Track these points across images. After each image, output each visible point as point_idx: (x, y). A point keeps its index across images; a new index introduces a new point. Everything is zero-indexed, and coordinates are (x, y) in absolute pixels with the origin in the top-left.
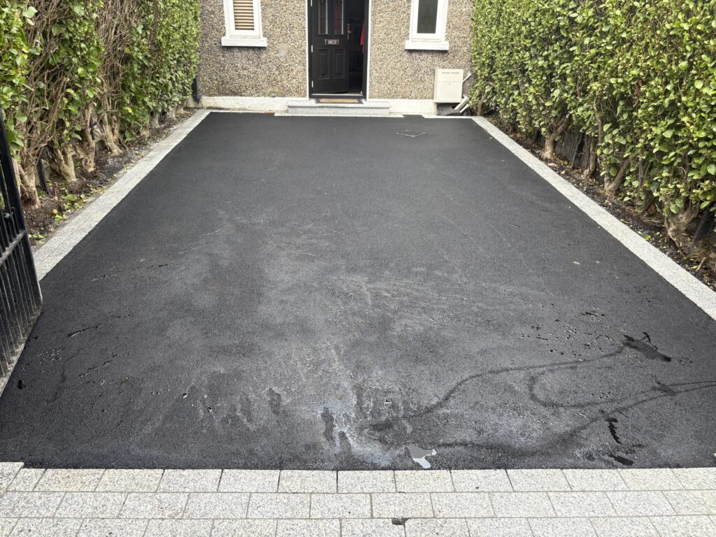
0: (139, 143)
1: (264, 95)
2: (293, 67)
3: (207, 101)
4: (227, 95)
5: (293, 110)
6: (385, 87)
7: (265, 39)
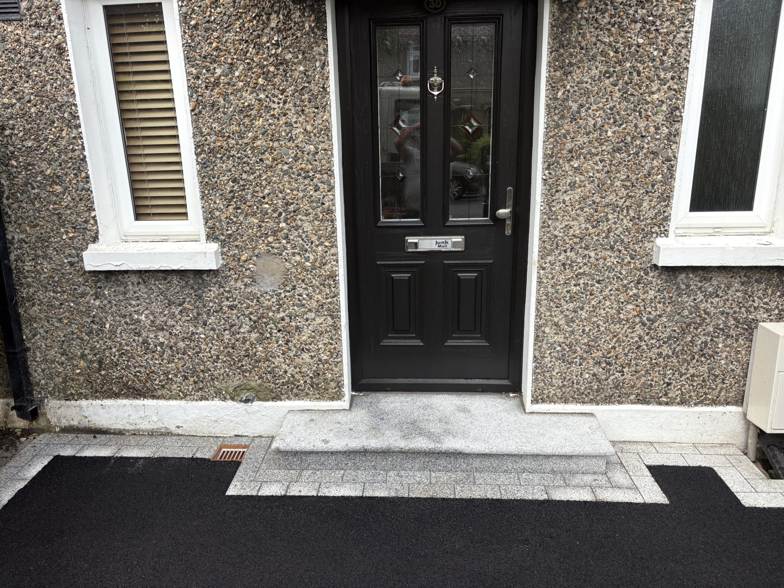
1: (219, 394)
3: (61, 411)
6: (584, 372)
7: (214, 246)
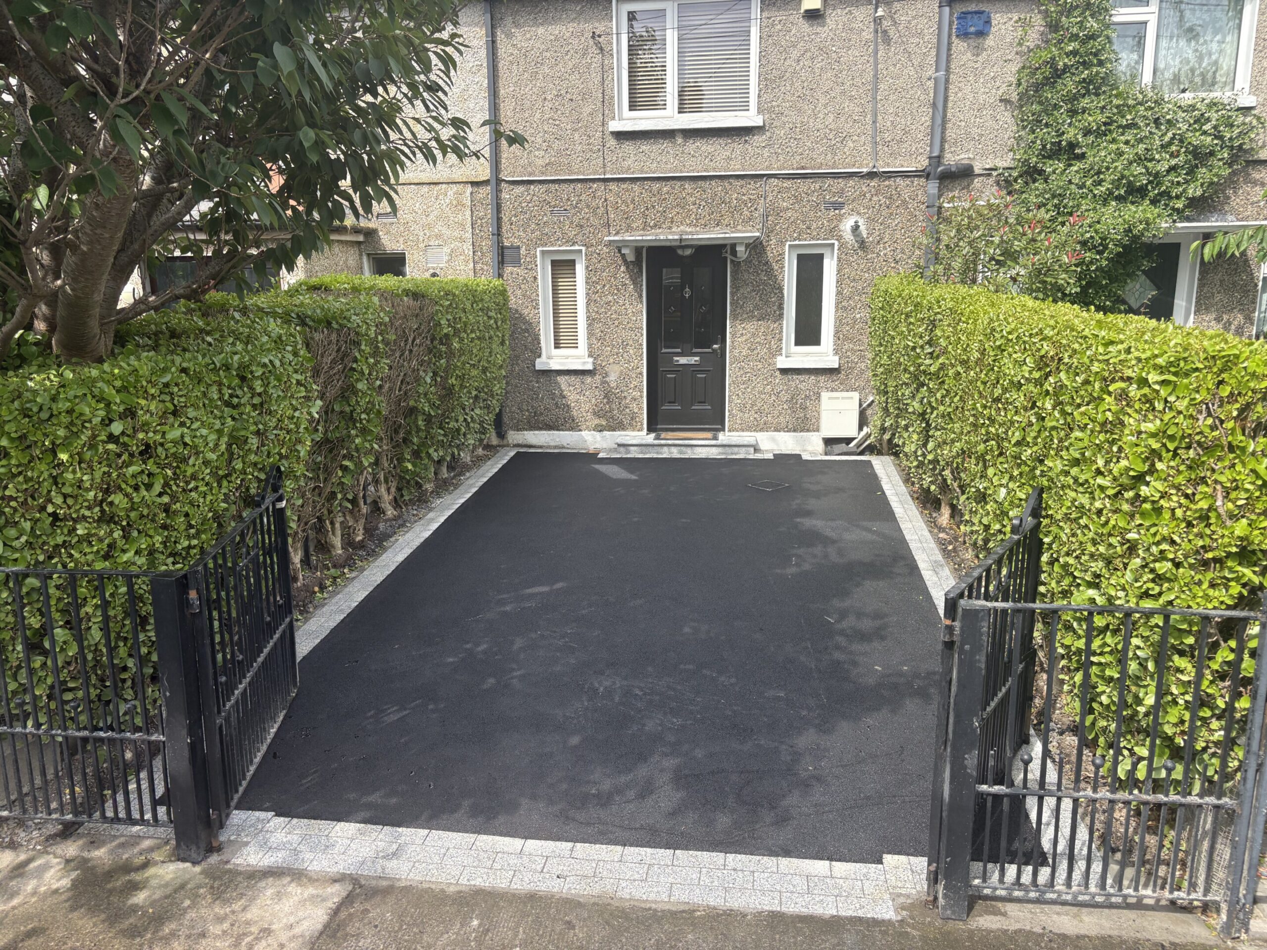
0: (419, 500)
1: (588, 429)
2: (626, 394)
3: (514, 437)
4: (540, 429)
5: (622, 449)
6: (751, 416)
7: (591, 360)
